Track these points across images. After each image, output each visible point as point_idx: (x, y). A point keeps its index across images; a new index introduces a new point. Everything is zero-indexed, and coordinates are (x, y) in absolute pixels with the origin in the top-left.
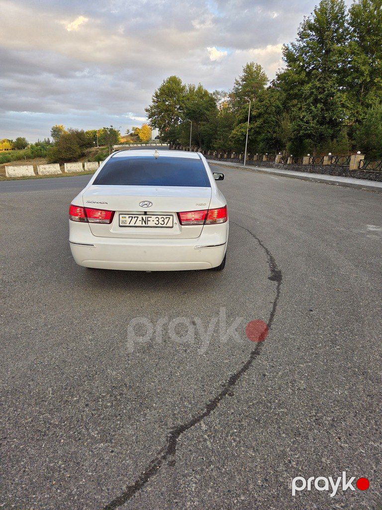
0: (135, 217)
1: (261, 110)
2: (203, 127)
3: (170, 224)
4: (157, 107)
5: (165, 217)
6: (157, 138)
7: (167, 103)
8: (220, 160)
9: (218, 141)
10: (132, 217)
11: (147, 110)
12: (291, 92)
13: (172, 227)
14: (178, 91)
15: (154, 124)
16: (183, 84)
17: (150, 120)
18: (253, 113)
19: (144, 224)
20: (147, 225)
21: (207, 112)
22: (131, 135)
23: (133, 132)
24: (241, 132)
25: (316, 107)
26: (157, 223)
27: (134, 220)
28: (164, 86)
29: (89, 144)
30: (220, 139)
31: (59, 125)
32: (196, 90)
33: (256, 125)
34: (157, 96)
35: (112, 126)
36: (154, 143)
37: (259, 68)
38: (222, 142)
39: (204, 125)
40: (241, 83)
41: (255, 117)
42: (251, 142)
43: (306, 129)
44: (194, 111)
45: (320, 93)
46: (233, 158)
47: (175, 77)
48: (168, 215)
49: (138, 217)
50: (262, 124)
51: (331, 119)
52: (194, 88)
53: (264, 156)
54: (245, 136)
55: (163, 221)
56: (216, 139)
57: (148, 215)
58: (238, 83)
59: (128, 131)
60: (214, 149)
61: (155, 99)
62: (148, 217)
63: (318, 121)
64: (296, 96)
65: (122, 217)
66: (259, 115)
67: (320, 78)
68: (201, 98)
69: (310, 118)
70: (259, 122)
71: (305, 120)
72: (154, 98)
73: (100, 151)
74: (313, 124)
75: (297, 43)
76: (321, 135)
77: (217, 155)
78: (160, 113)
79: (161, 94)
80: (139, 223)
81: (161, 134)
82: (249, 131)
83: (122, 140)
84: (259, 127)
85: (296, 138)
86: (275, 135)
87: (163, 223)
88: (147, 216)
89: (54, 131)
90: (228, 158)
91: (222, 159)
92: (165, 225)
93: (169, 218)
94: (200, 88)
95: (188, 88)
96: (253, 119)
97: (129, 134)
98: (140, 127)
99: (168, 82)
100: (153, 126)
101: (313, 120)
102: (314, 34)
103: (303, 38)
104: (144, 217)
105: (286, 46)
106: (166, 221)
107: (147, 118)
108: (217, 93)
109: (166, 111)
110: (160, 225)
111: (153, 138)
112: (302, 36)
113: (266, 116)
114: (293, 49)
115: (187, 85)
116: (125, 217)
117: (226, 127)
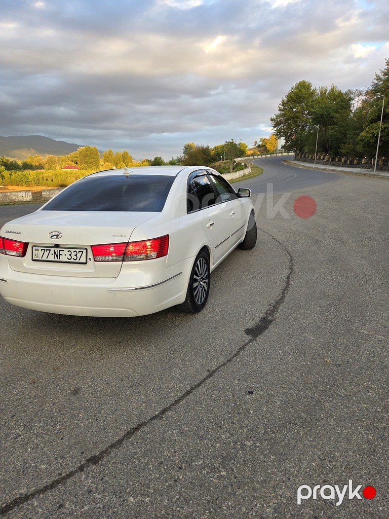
0: (47, 250)
2: (331, 132)
3: (83, 260)
4: (284, 115)
5: (78, 251)
6: (283, 147)
7: (295, 110)
8: (349, 167)
9: (347, 146)
10: (45, 250)
11: (272, 120)
13: (86, 263)
14: (307, 96)
15: (279, 134)
16: (313, 88)
17: (275, 129)
18: (388, 111)
19: (56, 259)
20: (59, 260)
21: (336, 115)
22: (259, 146)
23: (261, 143)
24: (371, 133)
26: (70, 257)
27: (47, 253)
28: (291, 92)
29: (213, 159)
30: (349, 144)
31: (190, 142)
32: (328, 92)
34: (284, 104)
35: (232, 140)
36: (279, 153)
38: (351, 146)
39: (332, 129)
40: (382, 78)
44: (322, 116)
47: (304, 82)
48: (82, 249)
49: (50, 250)
52: (326, 90)
54: (377, 137)
55: (76, 255)
56: (345, 143)
57: (61, 248)
58: (378, 78)
59: (256, 142)
61: (282, 107)
62: (60, 251)
65: (36, 250)
68: (334, 100)
72: (280, 106)
73: (223, 165)
77: (345, 162)
78: (286, 121)
79: (288, 101)
80: (51, 258)
81: (286, 143)
82: (381, 131)
83: (249, 153)
87: (75, 258)
88: (59, 249)
89: (186, 149)
90: (359, 164)
91: (351, 165)
92: (77, 261)
93: (82, 252)
94: (333, 89)
95: (319, 91)
96: (388, 116)
97: (257, 145)
98: (268, 137)
99: (297, 88)
100: (278, 135)
104: (56, 250)
106: (79, 255)
107: (272, 128)
109: (293, 118)
110: (72, 260)
111: (279, 147)
115: (318, 88)
116: (38, 250)
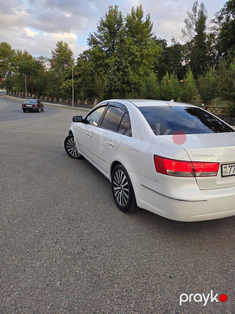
1: (81, 72)
7: (1, 61)
8: (51, 103)
12: (98, 62)
14: (9, 53)
16: (12, 49)
18: (75, 74)
24: (68, 85)
25: (119, 73)
30: (50, 89)
32: (22, 54)
33: (78, 81)
37: (66, 45)
40: (56, 53)
41: (77, 76)
42: (76, 92)
43: (115, 86)
44: (25, 68)
45: (120, 65)
46: (61, 102)
47: (5, 43)
50: (82, 81)
51: (128, 81)
52: (21, 52)
53: (85, 101)
54: (72, 88)
56: (47, 88)
58: (53, 53)
60: (46, 95)
63: (121, 82)
64: (100, 65)
66: (80, 75)
67: (119, 56)
69: (117, 80)
70: (80, 80)
71: (114, 80)
74: (119, 83)
75: (97, 33)
76: (124, 90)
77: (47, 100)
82: (74, 84)
84: (81, 83)
85: (108, 91)
86: (92, 89)
90: (58, 101)
94: (26, 53)
95: (17, 52)
96: (76, 77)
101: (119, 81)
102: (107, 29)
103: (101, 31)
105: (91, 34)
108: (41, 58)
112: (100, 29)
113: (84, 76)
114: (95, 37)
115: (15, 50)
117: (53, 81)
